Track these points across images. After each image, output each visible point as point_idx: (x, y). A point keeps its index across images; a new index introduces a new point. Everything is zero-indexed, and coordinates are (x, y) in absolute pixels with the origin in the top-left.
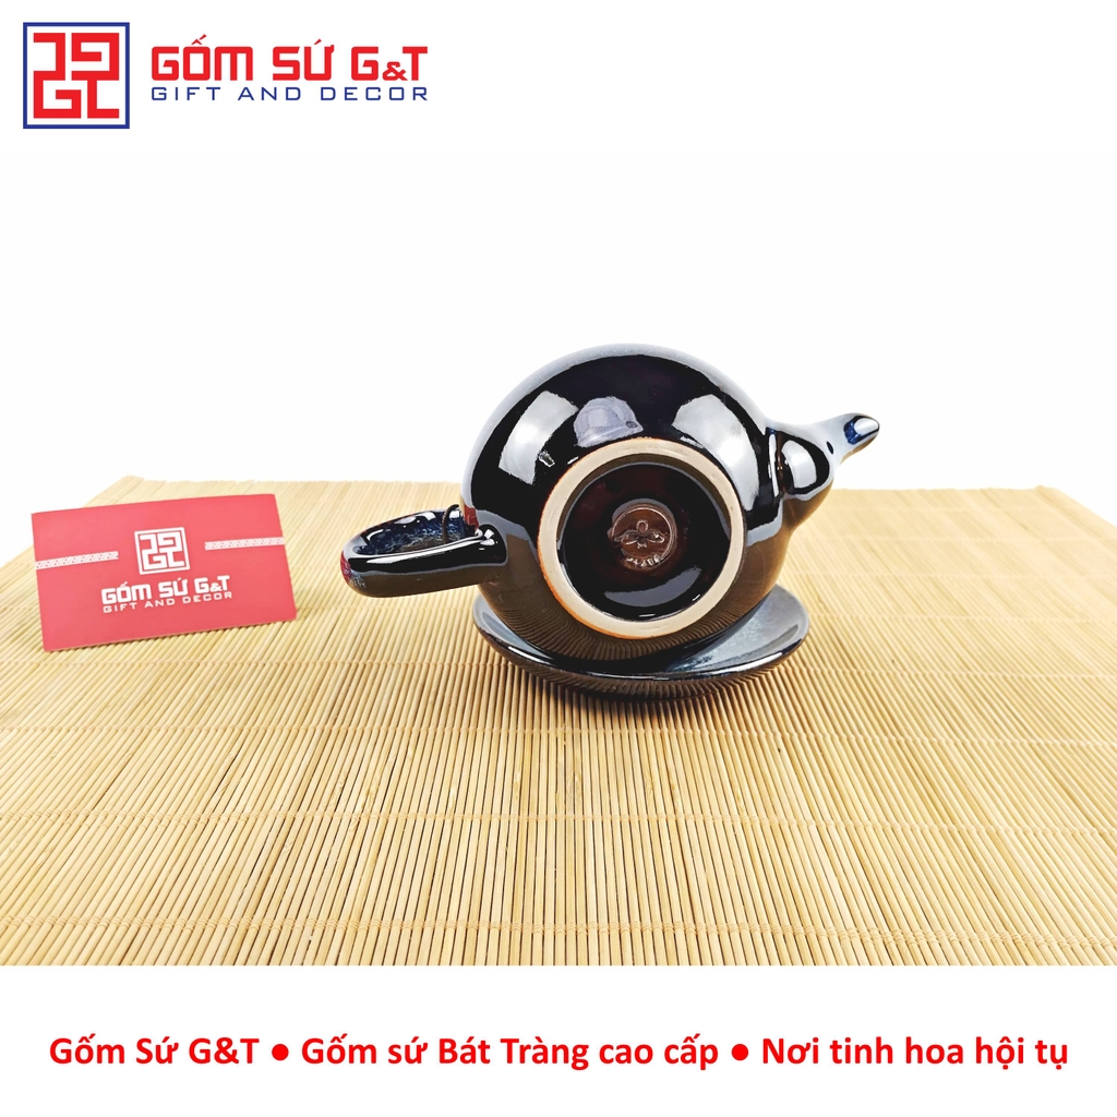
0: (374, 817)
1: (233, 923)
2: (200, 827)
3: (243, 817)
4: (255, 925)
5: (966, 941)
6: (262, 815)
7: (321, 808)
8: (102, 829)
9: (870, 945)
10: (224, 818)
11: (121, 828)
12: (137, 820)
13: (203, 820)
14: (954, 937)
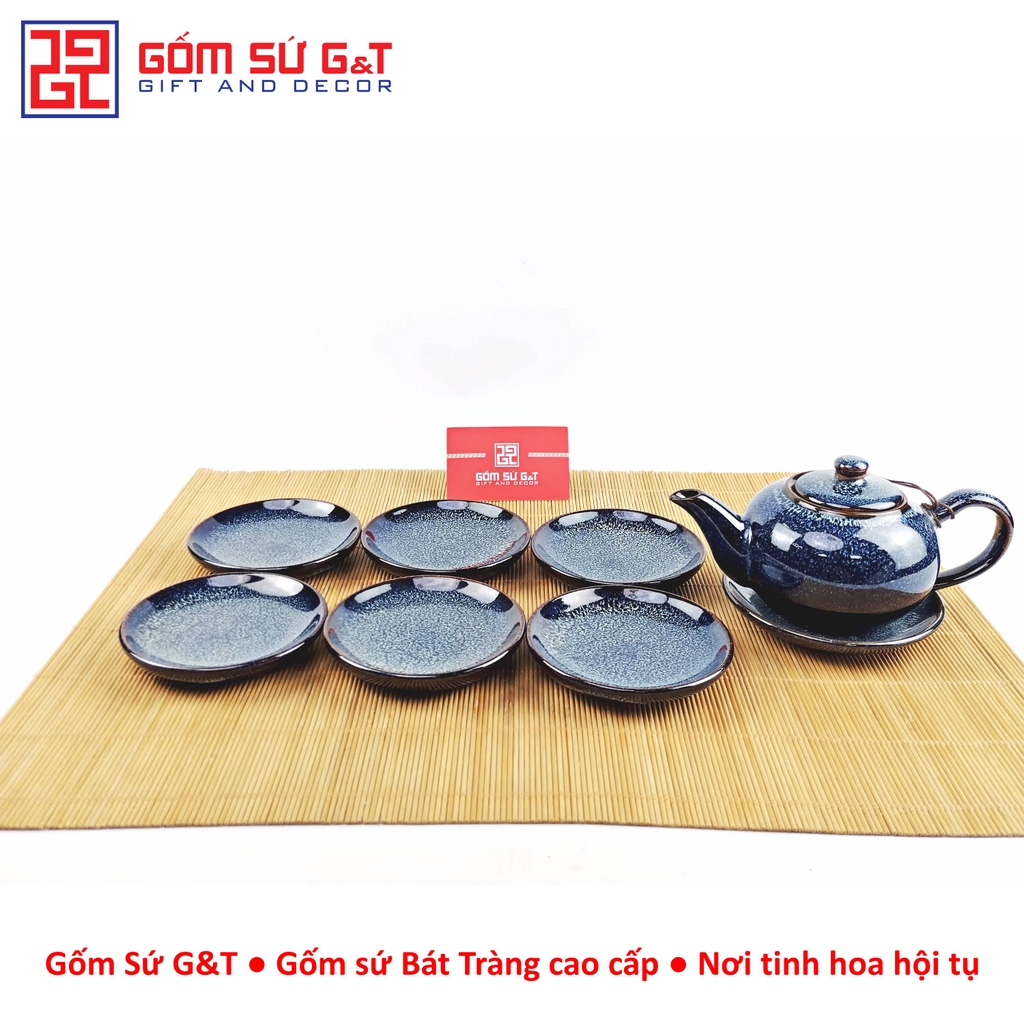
0: (394, 731)
1: (323, 796)
2: (297, 738)
3: (320, 732)
4: (335, 796)
5: (715, 802)
6: (331, 731)
7: (364, 726)
8: (242, 741)
9: (663, 805)
10: (309, 733)
11: (252, 740)
12: (260, 735)
13: (298, 734)
14: (709, 800)
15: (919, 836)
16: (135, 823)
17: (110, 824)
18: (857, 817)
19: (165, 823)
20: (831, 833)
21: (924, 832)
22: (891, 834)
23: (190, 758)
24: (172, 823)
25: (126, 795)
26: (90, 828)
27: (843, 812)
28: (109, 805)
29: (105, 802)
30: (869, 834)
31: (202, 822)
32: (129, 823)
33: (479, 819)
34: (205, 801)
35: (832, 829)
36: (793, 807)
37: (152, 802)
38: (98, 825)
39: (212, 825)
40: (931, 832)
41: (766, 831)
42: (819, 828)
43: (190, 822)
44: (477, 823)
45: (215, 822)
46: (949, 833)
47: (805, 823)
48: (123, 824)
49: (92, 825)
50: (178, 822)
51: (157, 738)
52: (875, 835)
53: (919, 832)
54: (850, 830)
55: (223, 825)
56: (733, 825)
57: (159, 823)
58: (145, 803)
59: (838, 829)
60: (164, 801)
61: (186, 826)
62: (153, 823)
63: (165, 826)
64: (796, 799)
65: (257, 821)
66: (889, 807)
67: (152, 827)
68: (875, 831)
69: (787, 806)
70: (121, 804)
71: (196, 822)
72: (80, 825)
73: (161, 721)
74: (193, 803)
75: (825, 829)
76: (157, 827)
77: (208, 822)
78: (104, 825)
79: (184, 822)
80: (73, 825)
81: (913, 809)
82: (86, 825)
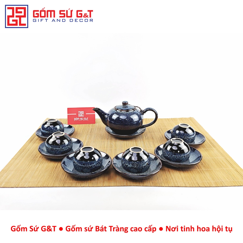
15: (206, 187)
16: (34, 186)
17: (29, 186)
18: (192, 184)
19: (41, 186)
20: (187, 187)
21: (207, 186)
22: (200, 187)
23: (46, 174)
24: (42, 186)
25: (32, 181)
26: (24, 187)
27: (189, 183)
28: (29, 183)
29: (28, 182)
30: (195, 187)
31: (49, 186)
32: (33, 186)
33: (110, 185)
34: (49, 182)
35: (187, 186)
36: (179, 182)
37: (38, 182)
38: (27, 187)
39: (51, 187)
40: (208, 186)
41: (173, 187)
42: (184, 186)
43: (46, 186)
44: (110, 186)
45: (52, 186)
46: (212, 186)
47: (181, 185)
48: (32, 186)
49: (25, 186)
50: (44, 186)
51: (39, 170)
52: (196, 187)
53: (205, 186)
54: (191, 186)
55: (54, 187)
56: (166, 186)
57: (40, 186)
58: (37, 183)
59: (188, 186)
60: (41, 182)
61: (45, 187)
62: (38, 186)
63: (41, 187)
64: (179, 180)
65: (61, 186)
66: (199, 182)
67: (38, 187)
68: (196, 186)
69: (177, 182)
70: (31, 183)
71: (48, 186)
72: (23, 186)
73: (39, 167)
74: (47, 183)
75: (185, 186)
76: (39, 187)
77: (50, 186)
78: (28, 187)
79: (45, 186)
80: (21, 187)
81: (204, 182)
82: (24, 186)
